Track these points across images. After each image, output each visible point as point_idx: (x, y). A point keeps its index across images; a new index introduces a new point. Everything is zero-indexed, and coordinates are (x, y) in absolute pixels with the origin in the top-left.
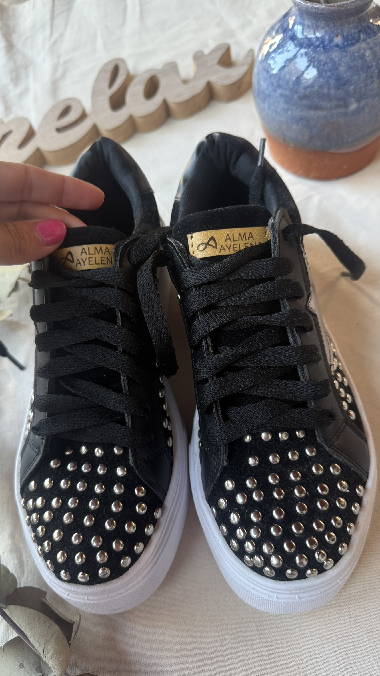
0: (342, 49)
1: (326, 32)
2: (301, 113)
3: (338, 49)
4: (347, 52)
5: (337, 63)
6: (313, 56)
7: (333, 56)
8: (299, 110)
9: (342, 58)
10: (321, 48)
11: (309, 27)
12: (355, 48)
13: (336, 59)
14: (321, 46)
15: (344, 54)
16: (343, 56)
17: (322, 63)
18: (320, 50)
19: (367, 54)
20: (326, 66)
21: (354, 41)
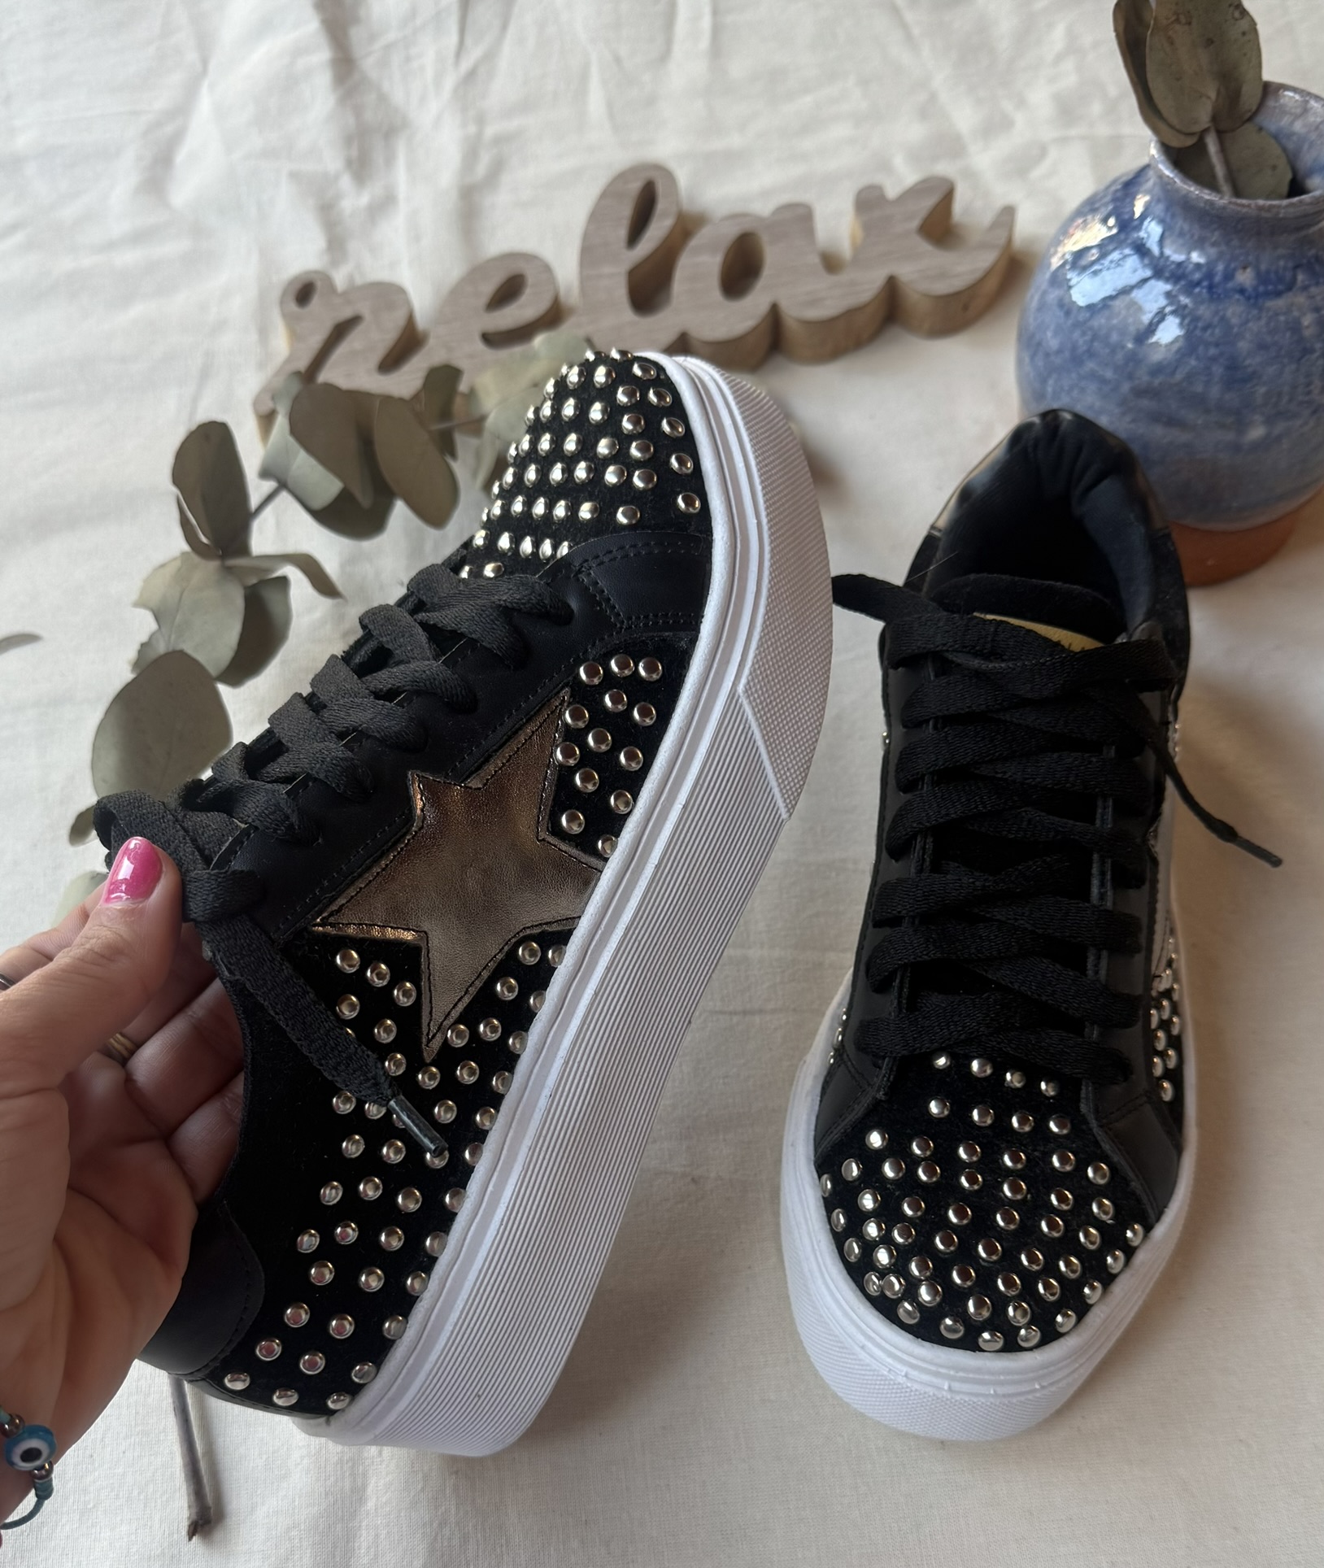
0: (1252, 301)
1: (1221, 255)
3: (1241, 298)
4: (1262, 309)
10: (1203, 288)
11: (1181, 234)
13: (1234, 321)
15: (1255, 312)
17: (1200, 324)
18: (1200, 292)
20: (1209, 332)
21: (1280, 287)
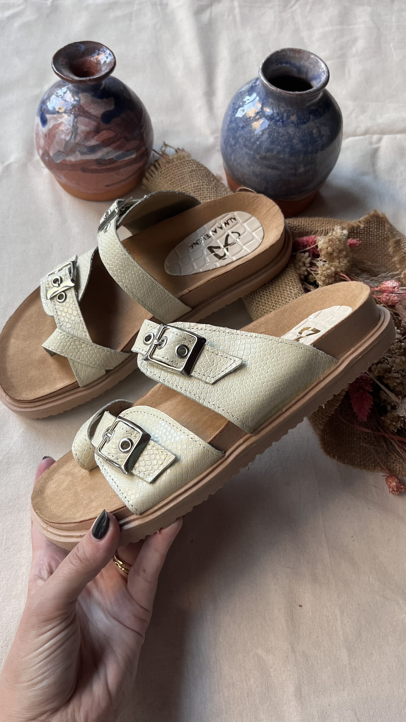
0: (296, 126)
1: (285, 110)
2: (261, 170)
3: (293, 125)
4: (299, 129)
5: (292, 136)
6: (274, 127)
7: (289, 131)
8: (259, 167)
10: (280, 122)
12: (305, 126)
13: (291, 133)
14: (281, 121)
15: (298, 129)
16: (296, 131)
17: (280, 135)
18: (279, 124)
19: (314, 131)
20: (283, 137)
21: (305, 120)
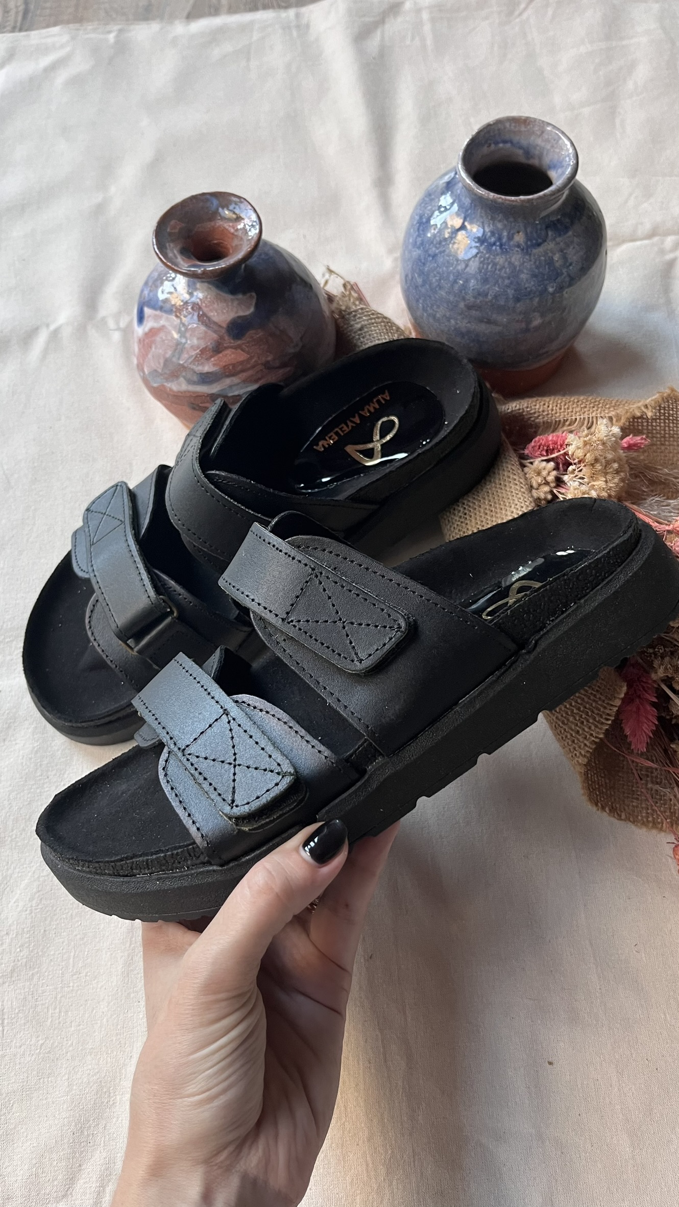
2: (468, 325)
5: (518, 268)
6: (487, 255)
7: (513, 259)
8: (465, 321)
9: (524, 262)
12: (540, 250)
14: (498, 244)
16: (525, 260)
19: (556, 258)
